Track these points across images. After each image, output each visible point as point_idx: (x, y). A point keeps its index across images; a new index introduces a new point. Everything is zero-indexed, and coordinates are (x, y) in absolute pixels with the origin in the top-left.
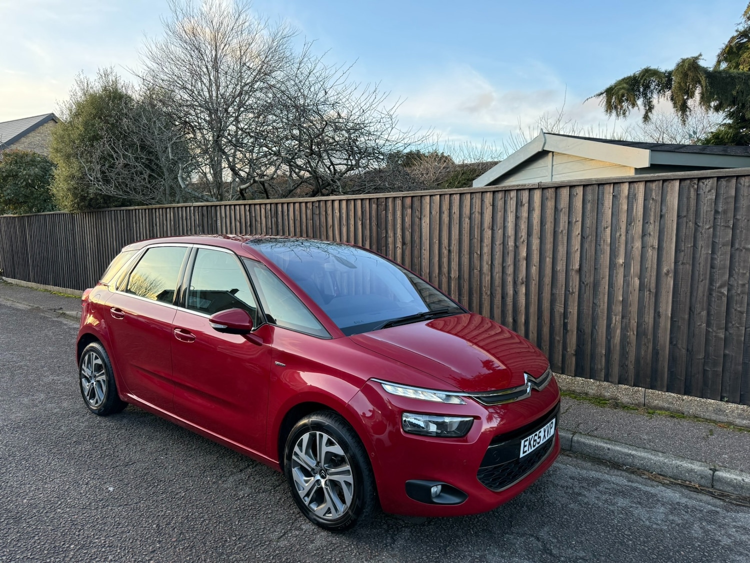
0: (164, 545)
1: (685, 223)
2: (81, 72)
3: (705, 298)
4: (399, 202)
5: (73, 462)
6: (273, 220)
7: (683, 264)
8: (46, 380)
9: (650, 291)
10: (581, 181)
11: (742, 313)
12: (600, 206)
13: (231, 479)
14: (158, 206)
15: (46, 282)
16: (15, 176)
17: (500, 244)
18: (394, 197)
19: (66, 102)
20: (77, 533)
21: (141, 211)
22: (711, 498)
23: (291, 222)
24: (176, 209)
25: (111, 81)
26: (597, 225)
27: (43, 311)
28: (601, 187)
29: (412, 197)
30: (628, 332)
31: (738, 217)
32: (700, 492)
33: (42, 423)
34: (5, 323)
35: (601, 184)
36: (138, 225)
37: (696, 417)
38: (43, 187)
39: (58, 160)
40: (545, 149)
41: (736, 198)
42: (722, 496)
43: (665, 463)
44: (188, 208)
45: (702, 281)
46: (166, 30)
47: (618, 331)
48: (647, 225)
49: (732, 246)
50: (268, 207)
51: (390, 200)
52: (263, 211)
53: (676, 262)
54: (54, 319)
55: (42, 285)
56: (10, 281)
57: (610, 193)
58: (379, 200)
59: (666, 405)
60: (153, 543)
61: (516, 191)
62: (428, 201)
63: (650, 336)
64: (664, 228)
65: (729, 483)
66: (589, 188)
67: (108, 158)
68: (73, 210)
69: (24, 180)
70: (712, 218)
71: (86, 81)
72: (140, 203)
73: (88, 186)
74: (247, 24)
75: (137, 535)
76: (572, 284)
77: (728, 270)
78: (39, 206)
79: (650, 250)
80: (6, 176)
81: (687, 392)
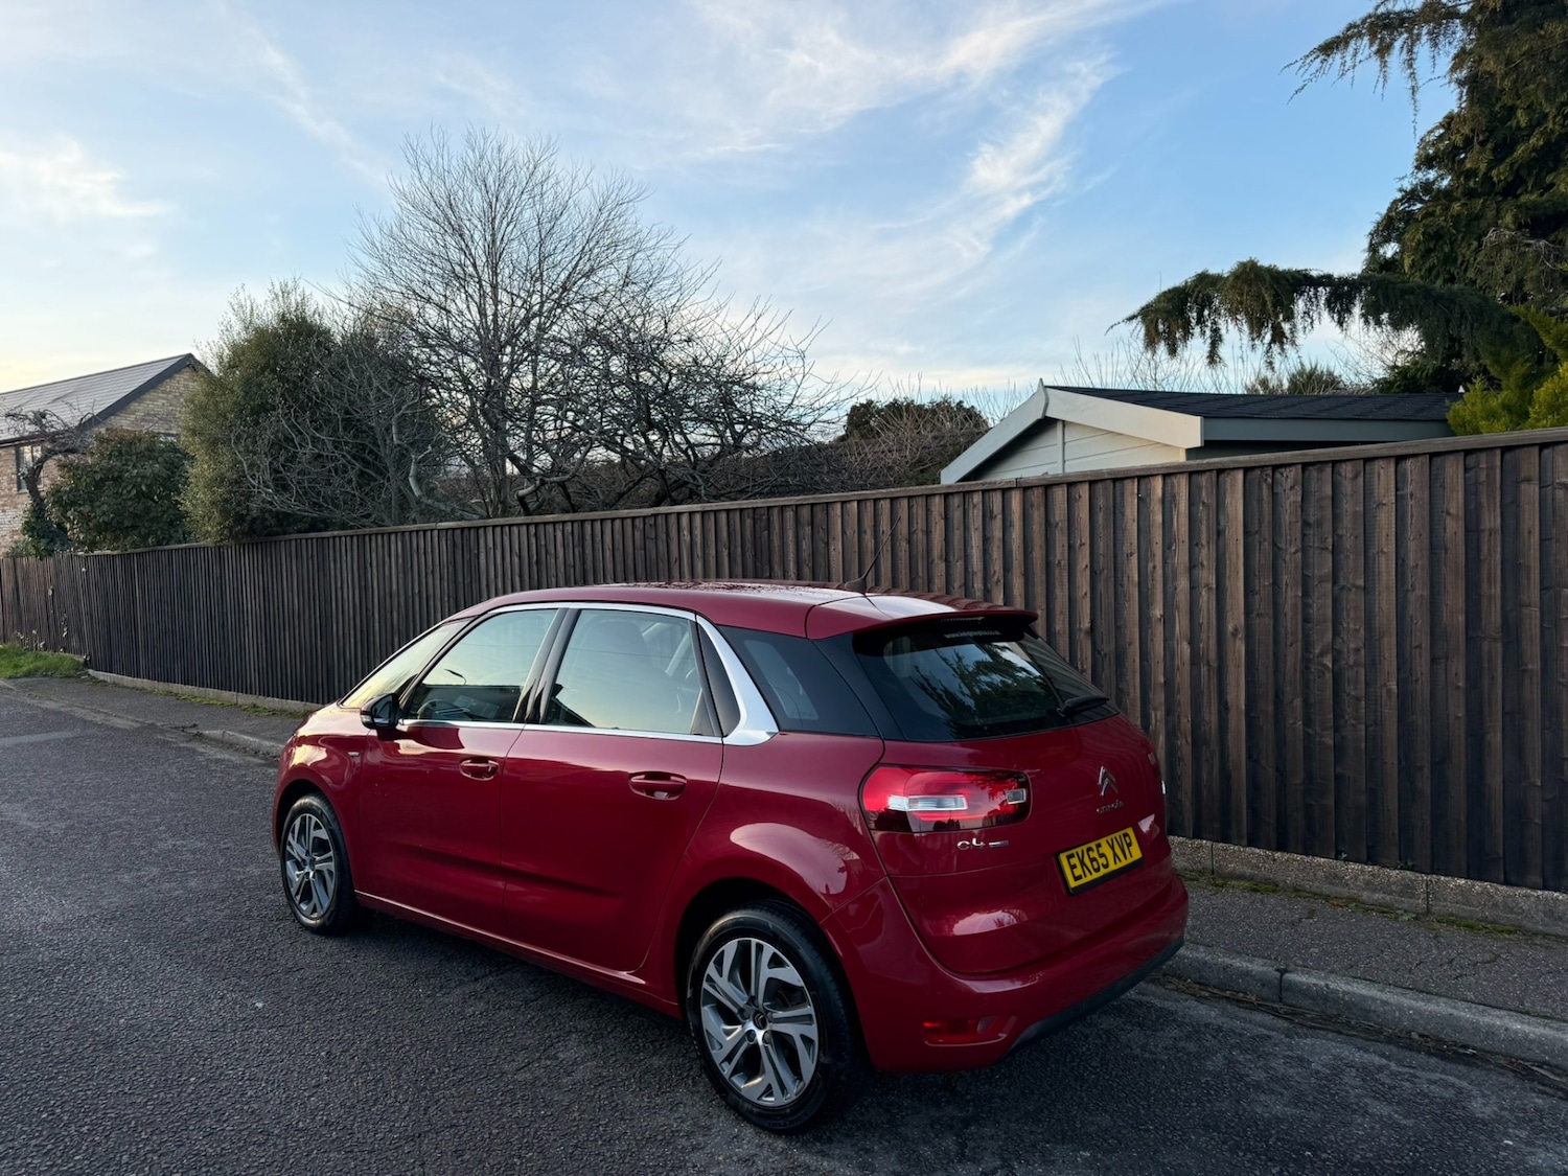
0: (334, 1078)
1: (1257, 545)
2: (240, 288)
3: (1298, 675)
4: (790, 514)
5: (200, 968)
6: (577, 550)
7: (1258, 615)
8: (161, 845)
9: (1208, 664)
10: (1084, 474)
11: (1358, 699)
12: (1119, 515)
13: (458, 991)
14: (375, 529)
15: (168, 678)
16: (118, 480)
17: (960, 587)
18: (782, 507)
19: (212, 344)
20: (201, 1063)
21: (343, 539)
22: (1272, 1017)
23: (608, 554)
24: (407, 534)
25: (293, 301)
26: (1115, 550)
27: (162, 732)
28: (1118, 484)
29: (813, 505)
30: (1178, 739)
31: (1340, 532)
32: (1257, 1010)
33: (152, 911)
34: (92, 752)
35: (1118, 479)
36: (338, 565)
37: (1296, 890)
38: (168, 497)
39: (195, 447)
40: (1049, 414)
41: (1335, 498)
42: (1292, 1015)
43: (1206, 963)
44: (429, 533)
45: (1291, 645)
46: (399, 201)
47: (1162, 739)
48: (1197, 549)
49: (1335, 582)
50: (568, 527)
51: (776, 511)
52: (559, 534)
53: (1248, 613)
54: (182, 745)
55: (161, 684)
56: (101, 678)
57: (1133, 493)
58: (757, 511)
59: (1248, 871)
60: (319, 1075)
61: (980, 493)
62: (839, 512)
63: (1215, 747)
64: (1224, 554)
65: (1305, 992)
66: (1100, 486)
67: (285, 445)
68: (221, 540)
69: (134, 487)
70: (1299, 535)
71: (249, 304)
72: (344, 526)
73: (249, 496)
74: (552, 181)
75: (295, 1065)
76: (1082, 655)
77: (1330, 625)
78: (159, 533)
79: (1204, 593)
80: (101, 479)
81: (1282, 847)
